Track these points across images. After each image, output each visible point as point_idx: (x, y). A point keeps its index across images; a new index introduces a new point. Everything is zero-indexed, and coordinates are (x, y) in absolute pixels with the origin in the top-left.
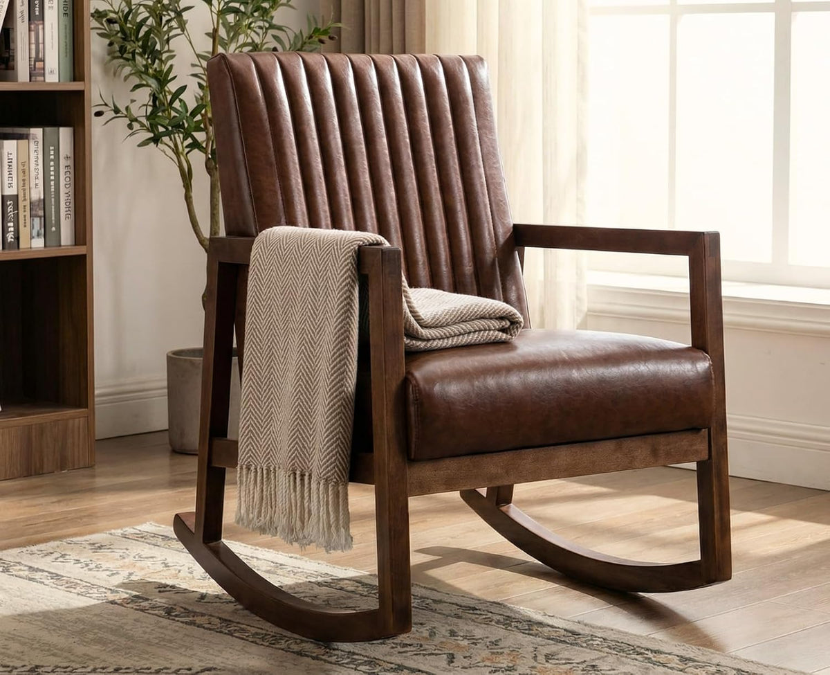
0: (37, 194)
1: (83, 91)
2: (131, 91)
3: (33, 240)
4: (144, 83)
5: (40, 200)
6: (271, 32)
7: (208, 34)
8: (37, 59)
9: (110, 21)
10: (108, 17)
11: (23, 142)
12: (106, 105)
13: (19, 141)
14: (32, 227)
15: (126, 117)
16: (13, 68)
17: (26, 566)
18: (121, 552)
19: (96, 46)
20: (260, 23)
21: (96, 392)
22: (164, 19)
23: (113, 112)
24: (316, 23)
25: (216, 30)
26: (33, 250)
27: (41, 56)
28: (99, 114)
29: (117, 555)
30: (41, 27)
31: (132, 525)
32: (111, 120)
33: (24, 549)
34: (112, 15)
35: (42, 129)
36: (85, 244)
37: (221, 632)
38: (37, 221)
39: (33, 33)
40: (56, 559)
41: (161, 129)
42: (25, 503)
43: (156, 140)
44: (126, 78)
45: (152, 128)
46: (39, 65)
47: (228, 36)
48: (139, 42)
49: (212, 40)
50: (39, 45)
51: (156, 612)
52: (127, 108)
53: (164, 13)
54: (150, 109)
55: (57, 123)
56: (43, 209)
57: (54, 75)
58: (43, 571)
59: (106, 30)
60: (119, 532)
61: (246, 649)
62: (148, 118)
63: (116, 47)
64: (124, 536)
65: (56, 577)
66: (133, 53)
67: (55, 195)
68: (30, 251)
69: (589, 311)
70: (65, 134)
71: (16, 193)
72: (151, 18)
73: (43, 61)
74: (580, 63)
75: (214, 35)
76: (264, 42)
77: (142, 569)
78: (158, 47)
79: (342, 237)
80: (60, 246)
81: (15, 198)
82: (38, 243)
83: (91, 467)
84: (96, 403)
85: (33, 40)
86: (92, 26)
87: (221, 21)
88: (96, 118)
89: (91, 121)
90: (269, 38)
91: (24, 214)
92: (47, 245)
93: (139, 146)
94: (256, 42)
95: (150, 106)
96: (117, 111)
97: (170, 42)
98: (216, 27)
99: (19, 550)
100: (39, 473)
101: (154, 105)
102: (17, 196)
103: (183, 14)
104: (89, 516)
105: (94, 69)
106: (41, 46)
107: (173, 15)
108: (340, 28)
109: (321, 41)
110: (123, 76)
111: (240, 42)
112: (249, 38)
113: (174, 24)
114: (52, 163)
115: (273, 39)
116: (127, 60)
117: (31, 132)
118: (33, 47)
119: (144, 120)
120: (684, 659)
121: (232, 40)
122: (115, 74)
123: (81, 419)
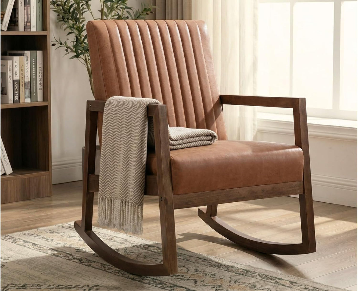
0: (27, 79)
1: (47, 35)
2: (67, 35)
3: (26, 99)
4: (72, 31)
5: (29, 82)
6: (126, 10)
7: (99, 11)
8: (27, 22)
9: (58, 5)
10: (57, 4)
11: (22, 57)
12: (56, 41)
13: (20, 57)
14: (25, 94)
15: (65, 46)
16: (17, 25)
17: (22, 240)
18: (61, 234)
19: (52, 15)
20: (122, 6)
21: (52, 164)
22: (81, 5)
23: (60, 44)
24: (145, 6)
25: (102, 9)
26: (26, 103)
27: (29, 20)
28: (53, 45)
29: (59, 235)
30: (29, 8)
31: (66, 222)
32: (58, 47)
33: (21, 233)
34: (59, 3)
35: (29, 52)
36: (48, 101)
37: (101, 269)
38: (28, 91)
39: (25, 11)
40: (35, 237)
41: (80, 52)
42: (23, 212)
43: (77, 56)
44: (65, 30)
45: (76, 51)
46: (28, 24)
47: (108, 11)
48: (70, 14)
49: (101, 13)
50: (28, 15)
51: (75, 261)
52: (65, 43)
53: (81, 2)
54: (75, 43)
55: (36, 49)
56: (30, 85)
57: (34, 28)
58: (29, 242)
59: (56, 9)
60: (61, 225)
61: (111, 277)
62: (74, 47)
63: (61, 16)
64: (63, 227)
65: (34, 245)
66: (68, 19)
67: (35, 80)
68: (25, 104)
69: (258, 130)
70: (39, 53)
71: (19, 79)
72: (75, 4)
73: (30, 22)
74: (255, 23)
75: (102, 11)
76: (123, 14)
77: (70, 241)
78: (78, 16)
79: (142, 101)
80: (37, 101)
81: (18, 81)
82: (28, 100)
83: (50, 196)
84: (52, 169)
85: (26, 14)
86: (51, 7)
87: (105, 5)
88: (52, 46)
89: (50, 48)
90: (125, 12)
91: (22, 88)
92: (32, 101)
93: (70, 59)
94: (120, 14)
95: (75, 41)
96: (61, 44)
97: (83, 14)
98: (103, 8)
99: (19, 233)
100: (29, 199)
101: (77, 41)
102: (19, 80)
103: (89, 2)
104: (49, 218)
105: (52, 26)
106: (29, 16)
107: (85, 2)
108: (155, 8)
109: (147, 14)
110: (64, 29)
111: (113, 14)
112: (117, 13)
113: (85, 6)
114: (34, 66)
115: (127, 13)
116: (65, 22)
117: (25, 53)
118: (26, 16)
119: (72, 48)
120: (292, 283)
121: (109, 13)
122: (60, 28)
123: (46, 176)
